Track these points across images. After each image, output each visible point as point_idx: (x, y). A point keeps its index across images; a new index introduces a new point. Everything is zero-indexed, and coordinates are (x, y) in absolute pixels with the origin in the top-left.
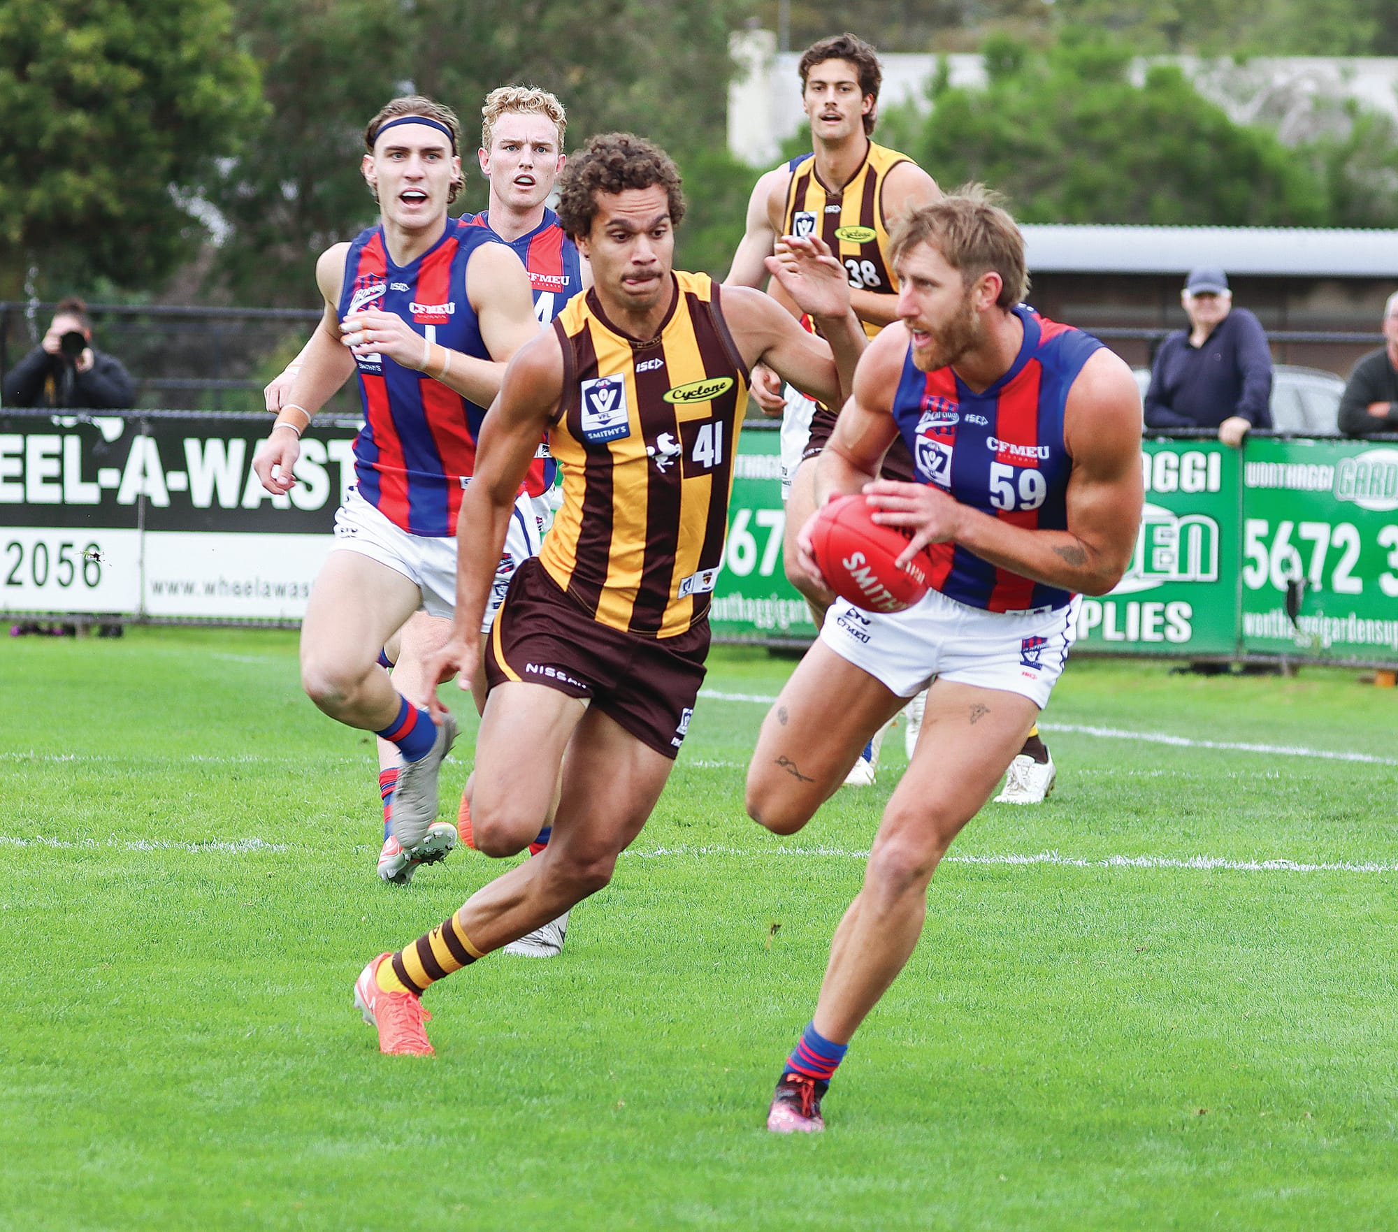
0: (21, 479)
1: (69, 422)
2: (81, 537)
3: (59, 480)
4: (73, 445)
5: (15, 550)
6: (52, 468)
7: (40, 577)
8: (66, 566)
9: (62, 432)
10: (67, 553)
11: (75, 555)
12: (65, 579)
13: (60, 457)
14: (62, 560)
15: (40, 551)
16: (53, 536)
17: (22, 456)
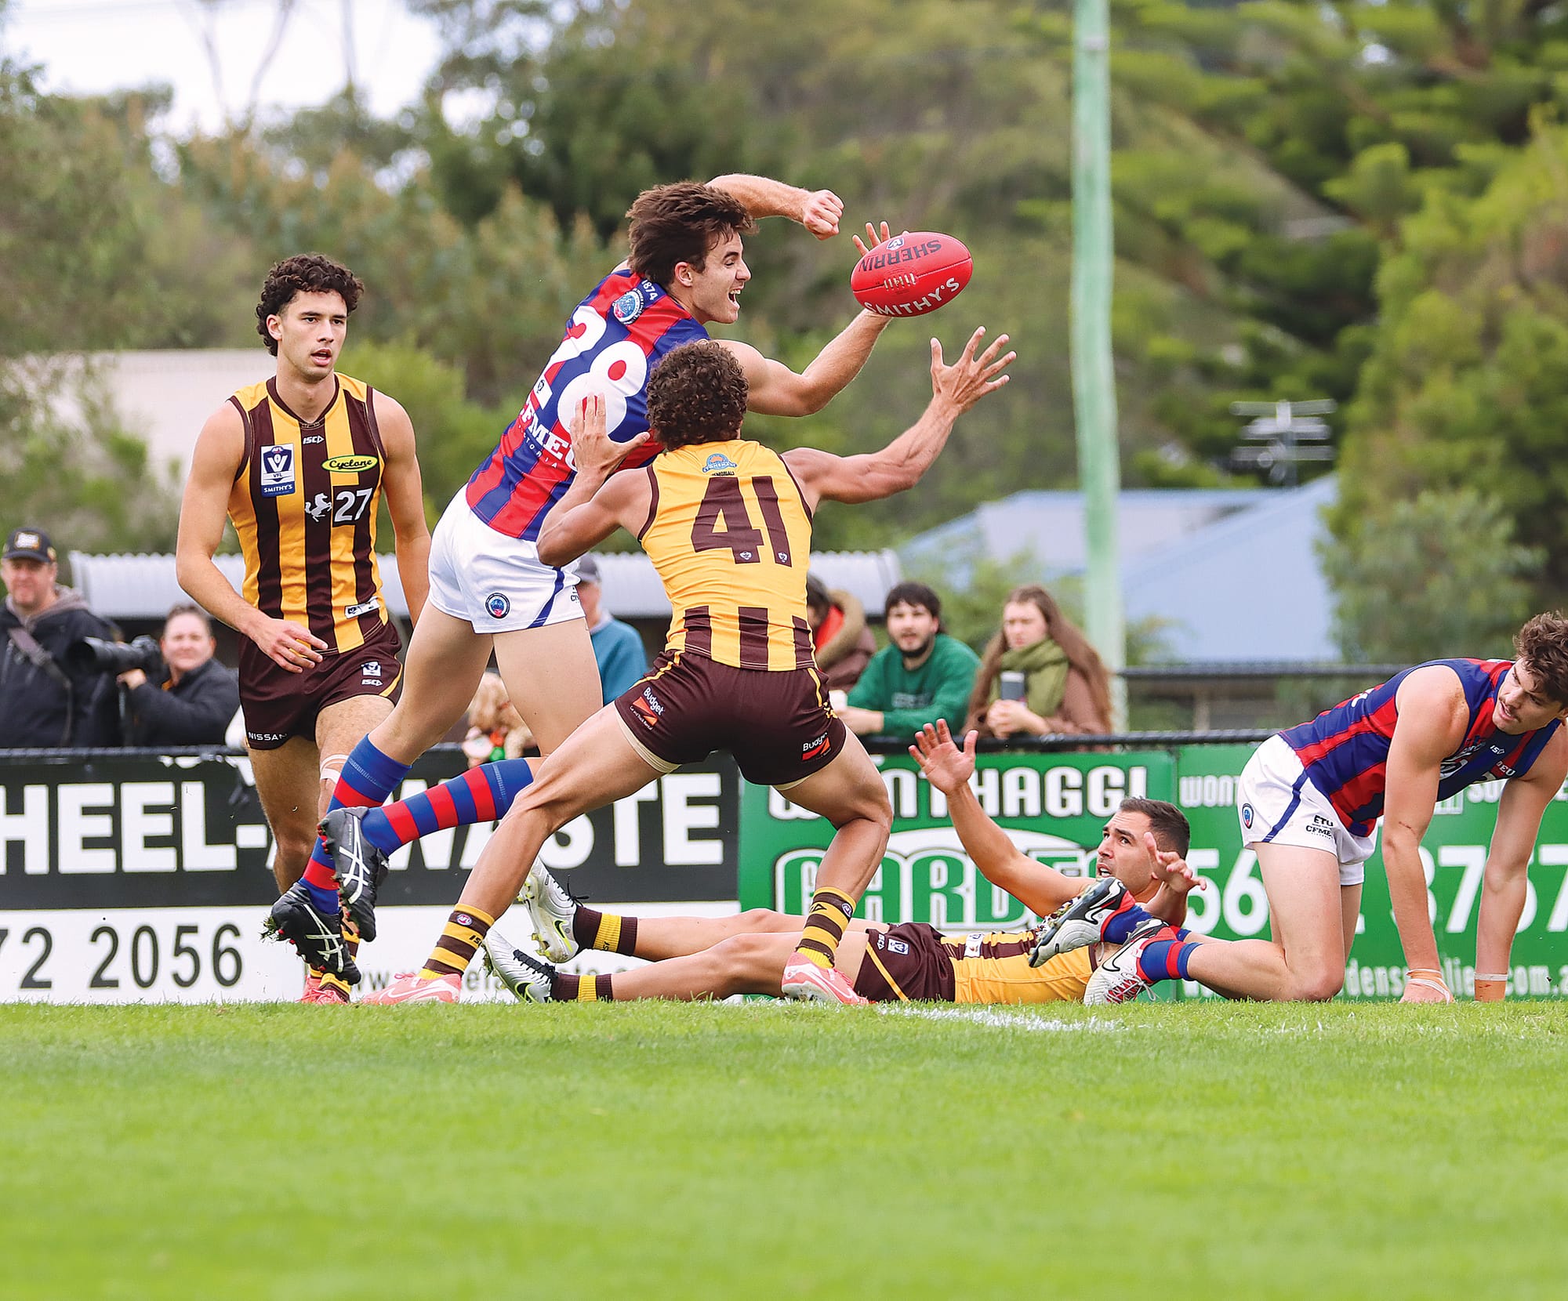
0: (113, 842)
1: (186, 762)
2: (208, 918)
3: (174, 840)
4: (194, 794)
5: (105, 940)
6: (162, 825)
7: (145, 973)
8: (186, 958)
9: (178, 777)
10: (187, 940)
11: (202, 943)
12: (186, 975)
13: (175, 811)
14: (178, 950)
15: (145, 940)
16: (165, 920)
17: (114, 812)
